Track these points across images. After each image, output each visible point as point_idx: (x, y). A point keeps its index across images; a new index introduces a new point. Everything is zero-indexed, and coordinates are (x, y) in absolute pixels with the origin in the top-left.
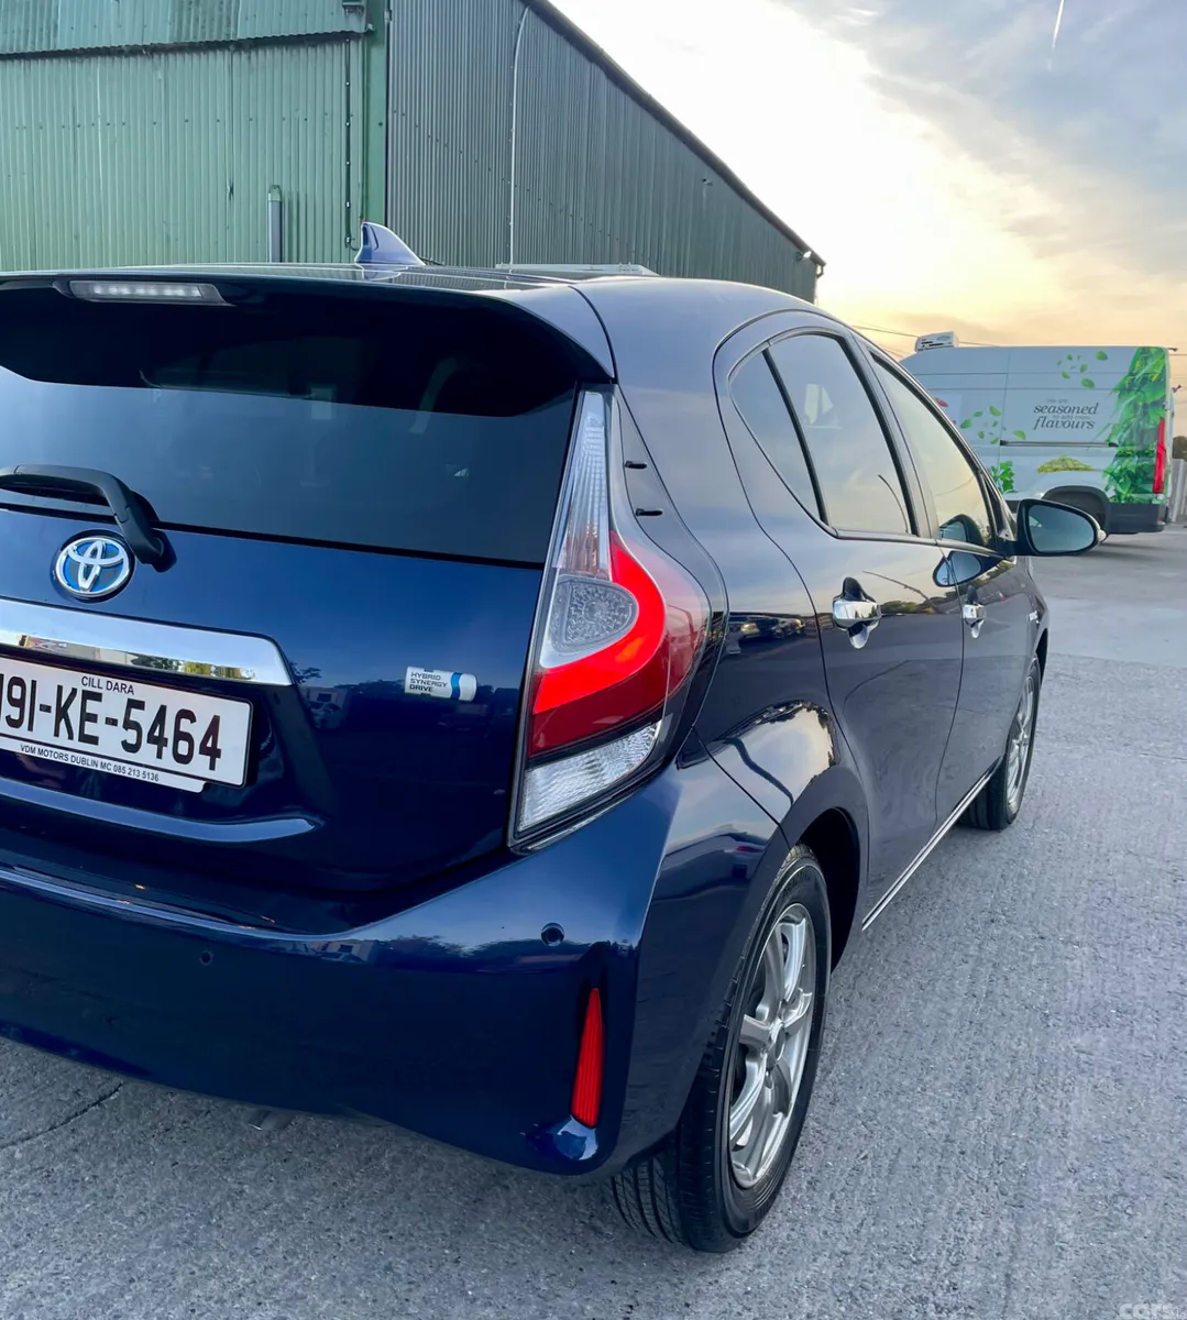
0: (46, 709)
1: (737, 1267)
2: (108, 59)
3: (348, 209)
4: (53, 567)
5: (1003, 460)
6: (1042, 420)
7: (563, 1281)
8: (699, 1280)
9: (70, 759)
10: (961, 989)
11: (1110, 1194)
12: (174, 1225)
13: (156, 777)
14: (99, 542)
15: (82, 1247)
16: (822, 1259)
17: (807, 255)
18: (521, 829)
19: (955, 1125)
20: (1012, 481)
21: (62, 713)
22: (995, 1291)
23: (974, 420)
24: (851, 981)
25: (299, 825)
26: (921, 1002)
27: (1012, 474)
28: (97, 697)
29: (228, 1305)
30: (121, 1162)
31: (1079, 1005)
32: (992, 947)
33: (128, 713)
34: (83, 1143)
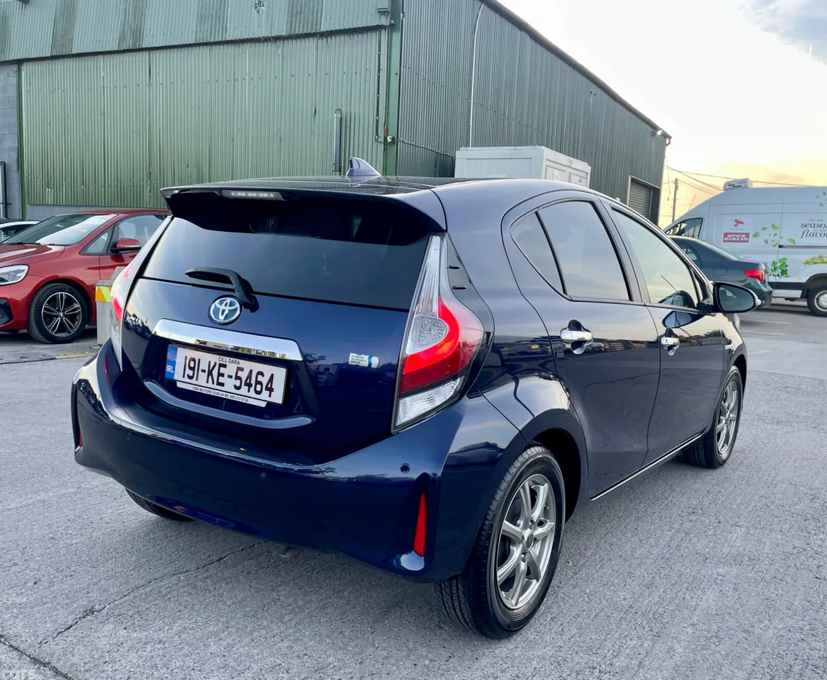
0: (204, 371)
1: (505, 647)
2: (253, 44)
3: (377, 121)
4: (209, 310)
5: (781, 257)
6: (806, 232)
7: (420, 645)
8: (486, 650)
9: (213, 393)
10: (662, 543)
11: (709, 635)
12: (248, 609)
13: (247, 401)
14: (229, 300)
15: (207, 614)
16: (547, 648)
17: (659, 133)
18: (397, 424)
19: (636, 601)
20: (786, 270)
21: (210, 373)
22: (632, 668)
23: (761, 232)
24: (602, 536)
25: (305, 421)
26: (637, 547)
27: (787, 266)
28: (225, 366)
29: (269, 639)
30: (227, 584)
31: (728, 554)
32: (689, 525)
33: (237, 373)
34: (211, 575)
